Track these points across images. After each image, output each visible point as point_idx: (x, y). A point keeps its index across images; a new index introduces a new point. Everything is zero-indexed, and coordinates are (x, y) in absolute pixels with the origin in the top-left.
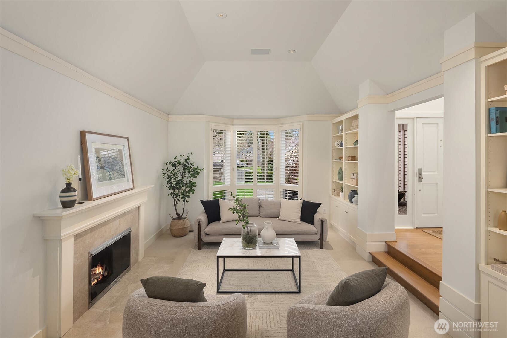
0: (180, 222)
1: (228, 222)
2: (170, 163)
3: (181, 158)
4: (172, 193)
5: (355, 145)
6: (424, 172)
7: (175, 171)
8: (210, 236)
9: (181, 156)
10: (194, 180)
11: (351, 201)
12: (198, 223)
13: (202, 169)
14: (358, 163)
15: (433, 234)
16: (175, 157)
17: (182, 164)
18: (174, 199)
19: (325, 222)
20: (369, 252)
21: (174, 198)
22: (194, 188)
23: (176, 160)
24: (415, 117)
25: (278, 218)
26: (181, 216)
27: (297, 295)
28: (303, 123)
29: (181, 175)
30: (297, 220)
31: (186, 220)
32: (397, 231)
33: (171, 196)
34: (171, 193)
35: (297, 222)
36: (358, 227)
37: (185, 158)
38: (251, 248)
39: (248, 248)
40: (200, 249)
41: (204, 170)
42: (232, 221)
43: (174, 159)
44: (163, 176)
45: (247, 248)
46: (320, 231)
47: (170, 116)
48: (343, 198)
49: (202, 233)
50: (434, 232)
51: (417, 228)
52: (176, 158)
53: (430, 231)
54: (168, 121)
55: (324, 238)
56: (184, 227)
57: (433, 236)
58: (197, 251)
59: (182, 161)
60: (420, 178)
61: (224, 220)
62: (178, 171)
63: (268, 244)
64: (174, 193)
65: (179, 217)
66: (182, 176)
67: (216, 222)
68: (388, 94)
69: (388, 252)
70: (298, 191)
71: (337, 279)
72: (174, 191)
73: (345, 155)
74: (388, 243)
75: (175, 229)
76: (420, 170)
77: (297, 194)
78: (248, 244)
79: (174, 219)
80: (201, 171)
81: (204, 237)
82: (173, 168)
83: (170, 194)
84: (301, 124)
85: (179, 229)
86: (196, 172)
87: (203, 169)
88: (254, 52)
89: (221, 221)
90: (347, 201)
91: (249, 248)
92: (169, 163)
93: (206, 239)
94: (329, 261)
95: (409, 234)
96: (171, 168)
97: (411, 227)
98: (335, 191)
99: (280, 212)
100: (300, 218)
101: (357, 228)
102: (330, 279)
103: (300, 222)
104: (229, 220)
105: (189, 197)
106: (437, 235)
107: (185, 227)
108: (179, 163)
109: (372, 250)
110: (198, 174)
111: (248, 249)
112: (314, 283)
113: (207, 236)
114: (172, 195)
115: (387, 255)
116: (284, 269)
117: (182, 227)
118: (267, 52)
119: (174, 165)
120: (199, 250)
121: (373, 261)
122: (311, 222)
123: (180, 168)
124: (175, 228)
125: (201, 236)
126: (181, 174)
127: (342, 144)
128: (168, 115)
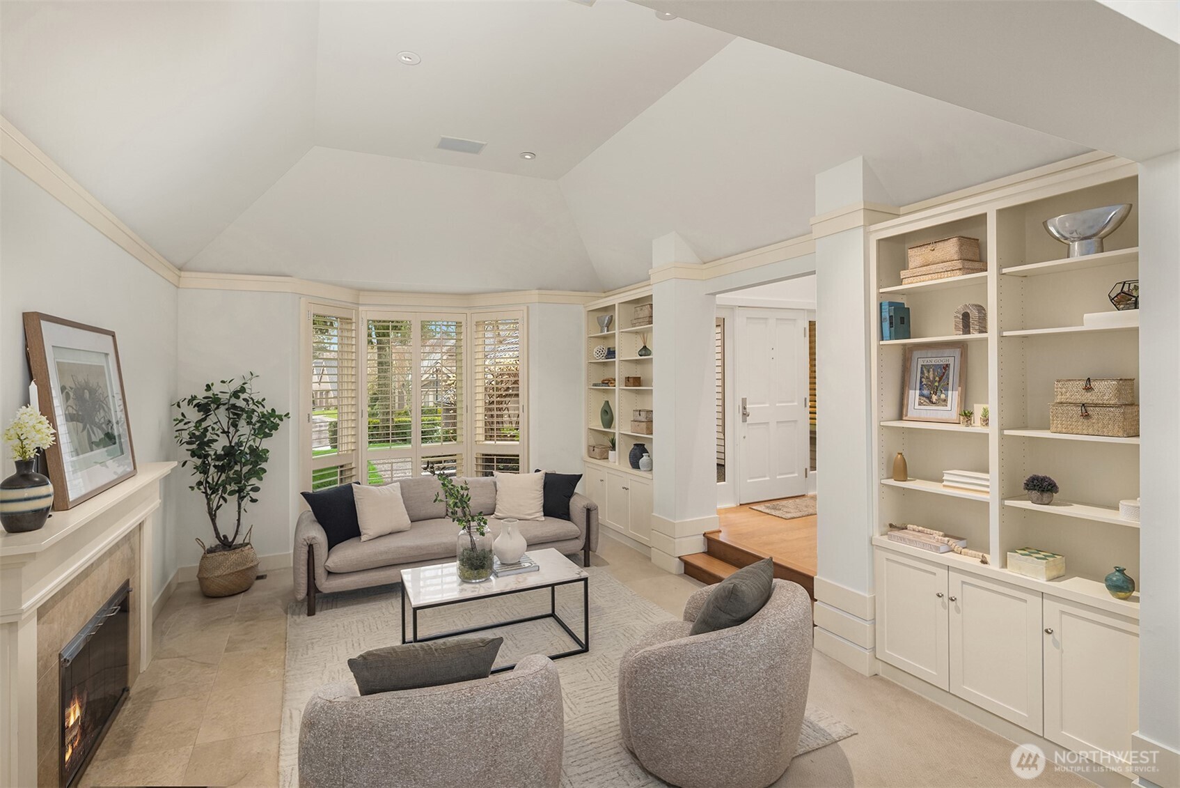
0: (233, 557)
1: (382, 538)
2: (190, 402)
3: (225, 388)
4: (200, 483)
5: (641, 356)
6: (750, 404)
7: (204, 425)
8: (341, 575)
9: (223, 382)
10: (265, 444)
11: (635, 465)
12: (307, 548)
13: (285, 416)
14: (652, 390)
15: (767, 511)
16: (208, 386)
17: (224, 404)
18: (208, 499)
19: (593, 512)
20: (679, 557)
21: (206, 496)
22: (263, 465)
23: (210, 394)
24: (735, 306)
25: (492, 516)
26: (230, 540)
27: (583, 655)
28: (528, 307)
29: (224, 432)
30: (538, 515)
31: (249, 549)
32: (719, 512)
33: (200, 489)
34: (200, 481)
35: (538, 519)
36: (654, 514)
37: (235, 386)
38: (483, 578)
39: (476, 579)
40: (311, 612)
41: (289, 418)
42: (390, 534)
43: (206, 390)
44: (176, 437)
45: (474, 581)
46: (584, 532)
47: (183, 274)
48: (618, 460)
49: (320, 572)
50: (768, 507)
51: (741, 505)
52: (208, 388)
53: (761, 508)
54: (178, 287)
55: (593, 545)
56: (244, 568)
57: (768, 514)
58: (304, 618)
59: (224, 398)
60: (745, 415)
61: (371, 534)
62: (216, 423)
63: (512, 565)
64: (207, 482)
65: (226, 545)
66: (228, 436)
67: (351, 540)
68: (705, 263)
69: (708, 551)
70: (518, 456)
71: (641, 614)
72: (208, 477)
73: (619, 374)
74: (709, 535)
75: (218, 577)
76: (744, 401)
77: (517, 461)
78: (476, 572)
79: (211, 551)
80: (282, 420)
81: (323, 581)
82: (200, 415)
83: (194, 485)
84: (525, 311)
85: (229, 574)
86: (268, 424)
87: (288, 414)
88: (446, 144)
89: (364, 538)
90: (626, 466)
91: (479, 579)
92: (187, 401)
93: (327, 585)
94: (611, 586)
95: (732, 516)
96: (194, 415)
97: (732, 505)
98: (595, 449)
99: (498, 502)
100: (542, 509)
101: (654, 516)
102: (628, 616)
103: (543, 518)
104: (383, 534)
105: (256, 489)
106: (773, 512)
107: (247, 569)
108: (216, 401)
109: (683, 553)
110: (275, 427)
111: (477, 581)
112: (603, 629)
113: (331, 577)
114: (202, 487)
115: (706, 557)
116: (533, 616)
117: (240, 568)
118: (475, 148)
119: (204, 408)
120: (309, 615)
121: (685, 573)
122: (565, 515)
123: (222, 415)
124: (218, 573)
125: (315, 579)
126: (223, 430)
127: (611, 353)
128: (179, 269)
